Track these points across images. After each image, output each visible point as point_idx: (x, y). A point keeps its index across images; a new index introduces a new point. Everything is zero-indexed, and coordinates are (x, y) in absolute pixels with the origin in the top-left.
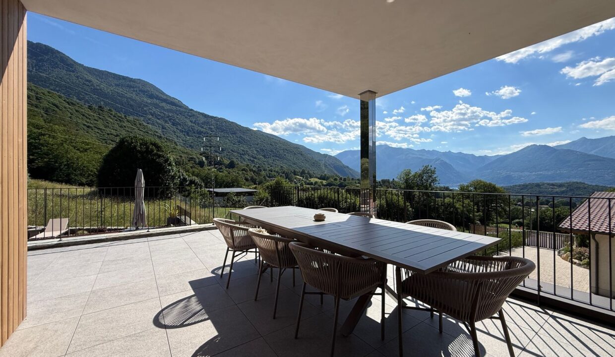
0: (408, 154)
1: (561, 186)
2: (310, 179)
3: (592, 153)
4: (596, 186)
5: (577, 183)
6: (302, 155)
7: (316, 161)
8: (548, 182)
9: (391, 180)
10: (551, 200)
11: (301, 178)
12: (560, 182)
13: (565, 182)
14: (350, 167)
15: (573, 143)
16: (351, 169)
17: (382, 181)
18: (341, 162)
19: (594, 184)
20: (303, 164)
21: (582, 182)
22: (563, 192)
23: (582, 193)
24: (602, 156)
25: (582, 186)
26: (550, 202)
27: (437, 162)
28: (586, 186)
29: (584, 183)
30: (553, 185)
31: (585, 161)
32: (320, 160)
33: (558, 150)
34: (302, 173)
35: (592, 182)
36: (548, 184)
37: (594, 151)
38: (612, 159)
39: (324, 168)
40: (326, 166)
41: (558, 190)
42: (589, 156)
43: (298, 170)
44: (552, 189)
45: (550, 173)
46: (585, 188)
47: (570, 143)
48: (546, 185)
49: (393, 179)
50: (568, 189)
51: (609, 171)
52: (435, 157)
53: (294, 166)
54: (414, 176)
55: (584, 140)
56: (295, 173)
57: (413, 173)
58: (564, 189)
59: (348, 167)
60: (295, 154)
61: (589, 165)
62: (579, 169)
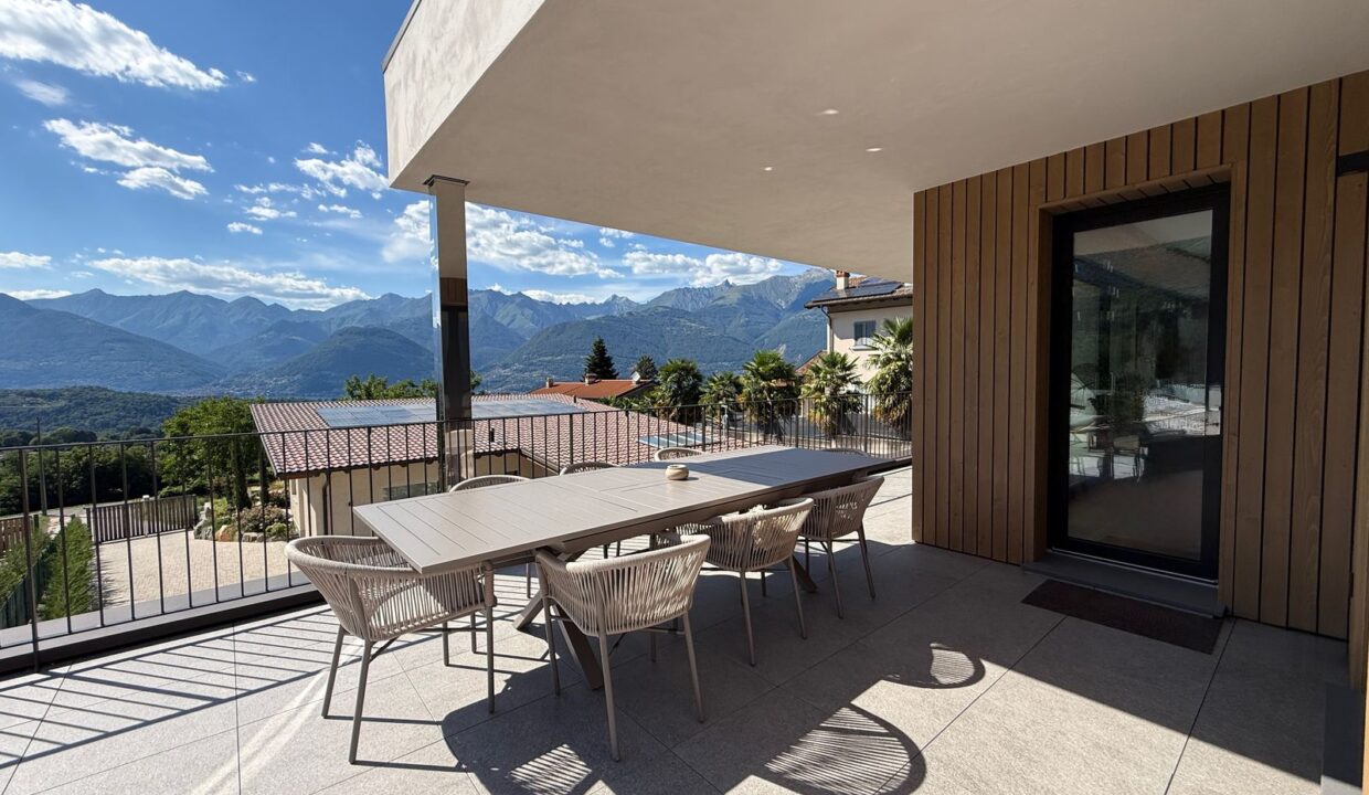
1: (53, 396)
3: (117, 325)
4: (130, 393)
5: (91, 388)
8: (16, 387)
10: (32, 433)
12: (52, 386)
13: (62, 386)
19: (124, 390)
21: (101, 386)
22: (60, 411)
23: (104, 411)
24: (135, 333)
25: (101, 395)
26: (32, 437)
28: (110, 394)
29: (106, 389)
30: (32, 394)
31: (104, 342)
33: (38, 311)
35: (120, 387)
36: (20, 394)
37: (122, 321)
38: (154, 341)
41: (46, 406)
42: (112, 330)
44: (32, 404)
45: (20, 367)
46: (109, 400)
47: (69, 296)
48: (14, 395)
50: (72, 404)
51: (151, 364)
55: (97, 297)
58: (62, 403)
61: (112, 350)
62: (92, 358)
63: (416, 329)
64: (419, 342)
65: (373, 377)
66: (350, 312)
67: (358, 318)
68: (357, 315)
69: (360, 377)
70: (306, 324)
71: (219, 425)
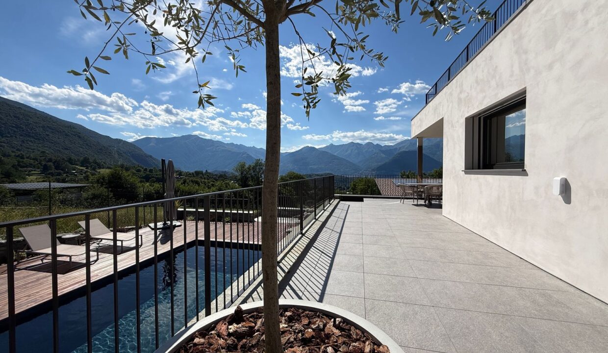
0: (218, 146)
2: (98, 171)
6: (79, 137)
7: (105, 147)
9: (204, 172)
11: (84, 168)
14: (154, 156)
15: (327, 147)
16: (154, 159)
17: (196, 172)
18: (141, 150)
20: (81, 149)
27: (244, 155)
32: (109, 146)
34: (85, 162)
37: (337, 153)
39: (116, 156)
40: (119, 154)
43: (73, 157)
49: (206, 171)
52: (242, 151)
53: (66, 152)
54: (249, 168)
56: (70, 161)
57: (247, 166)
59: (151, 156)
60: (67, 135)
63: (430, 150)
64: (431, 156)
65: (410, 171)
66: (403, 145)
67: (406, 147)
68: (404, 146)
69: (406, 171)
70: (387, 150)
71: (363, 185)
